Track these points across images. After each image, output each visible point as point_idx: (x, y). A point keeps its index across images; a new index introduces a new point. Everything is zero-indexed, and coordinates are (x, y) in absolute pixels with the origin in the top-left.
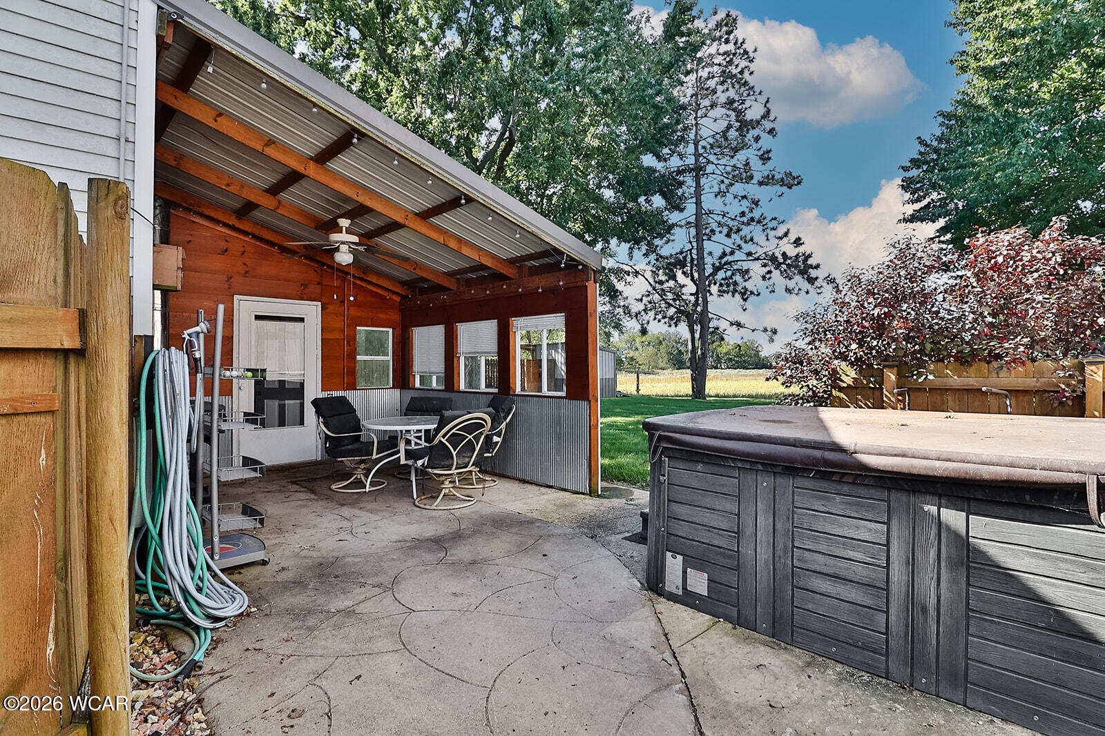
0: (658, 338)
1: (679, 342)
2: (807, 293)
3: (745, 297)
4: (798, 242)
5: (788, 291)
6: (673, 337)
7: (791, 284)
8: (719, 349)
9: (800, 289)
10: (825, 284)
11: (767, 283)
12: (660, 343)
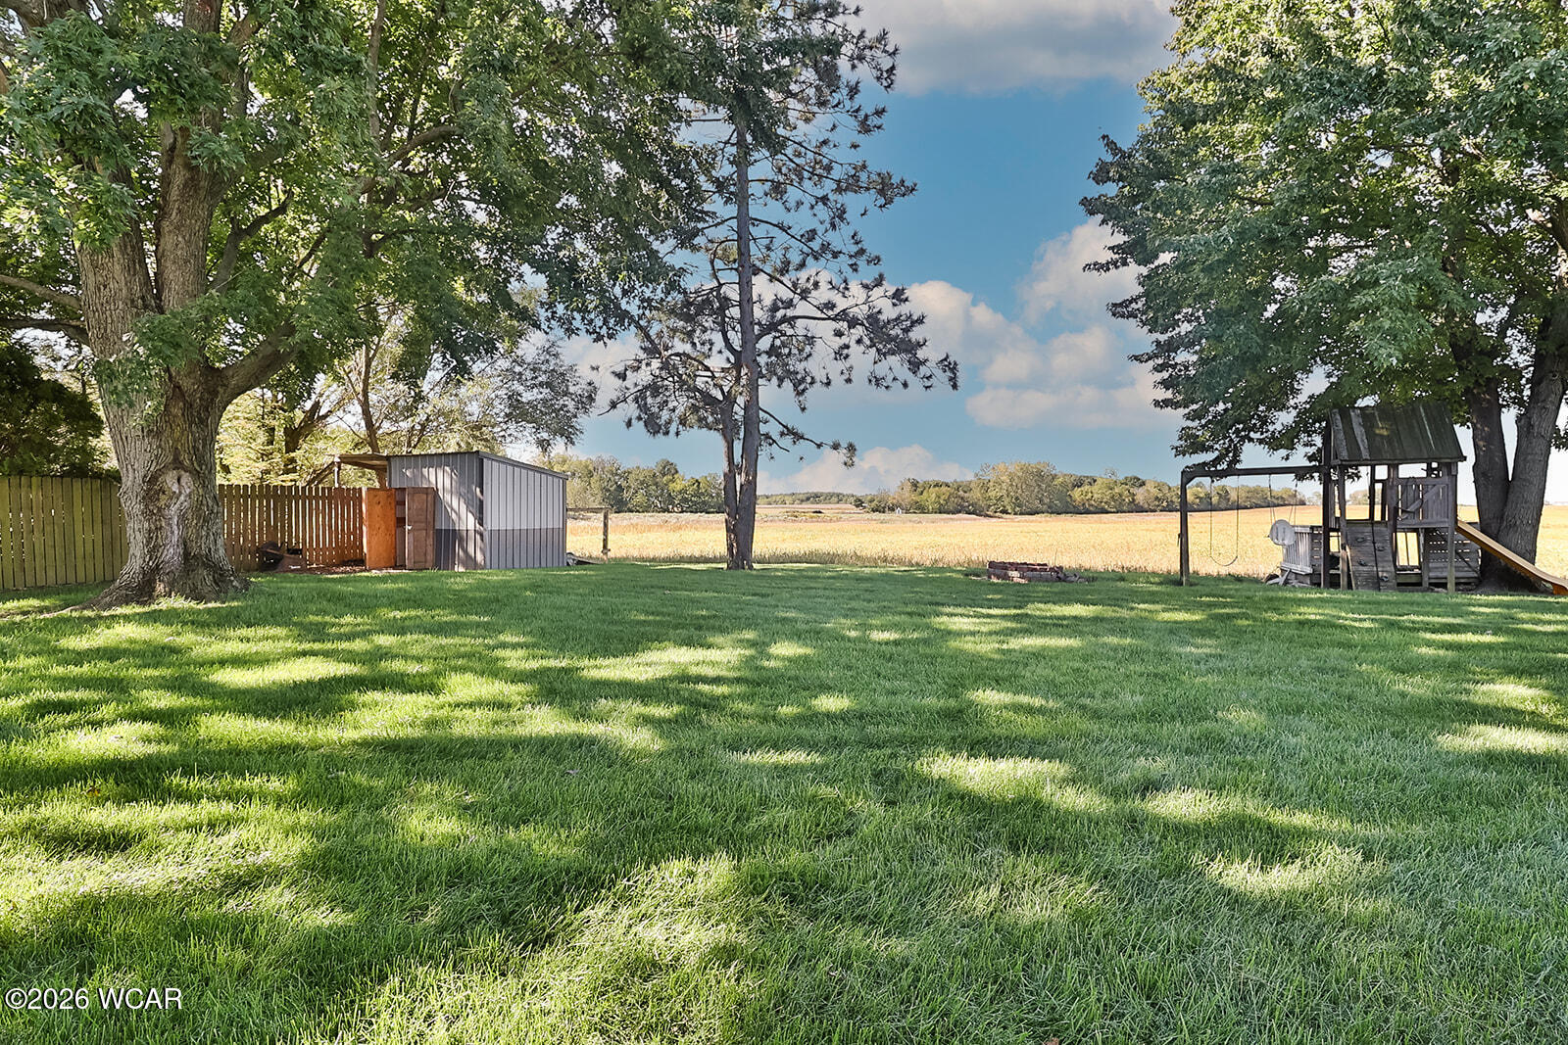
0: (587, 467)
1: (617, 474)
2: (905, 385)
3: (802, 387)
4: (899, 297)
5: (877, 381)
6: (608, 467)
7: (881, 369)
8: (671, 485)
9: (895, 379)
10: (938, 372)
11: (841, 365)
12: (590, 475)
